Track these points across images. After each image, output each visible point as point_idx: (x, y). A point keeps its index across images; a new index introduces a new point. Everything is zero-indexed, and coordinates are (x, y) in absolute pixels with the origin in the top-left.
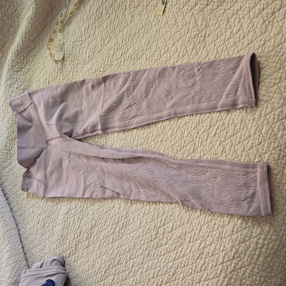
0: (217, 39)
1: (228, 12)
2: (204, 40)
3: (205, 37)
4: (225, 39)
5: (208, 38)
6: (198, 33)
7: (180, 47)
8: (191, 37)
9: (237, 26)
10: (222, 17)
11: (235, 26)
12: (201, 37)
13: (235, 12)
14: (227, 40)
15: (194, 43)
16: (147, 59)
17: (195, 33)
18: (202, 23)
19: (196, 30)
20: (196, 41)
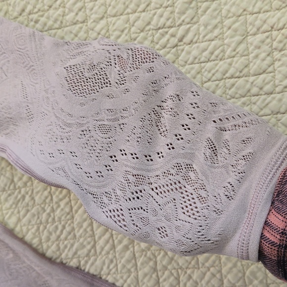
0: (209, 61)
1: (250, 18)
2: (176, 46)
3: (181, 40)
4: (227, 72)
5: (187, 48)
6: (168, 23)
7: (117, 33)
8: (149, 23)
9: (263, 60)
10: (234, 22)
11: (257, 56)
12: (173, 36)
13: (265, 27)
14: (232, 77)
15: (152, 41)
16: (23, 10)
17: (162, 20)
18: (187, 9)
19: (166, 14)
20: (160, 39)
